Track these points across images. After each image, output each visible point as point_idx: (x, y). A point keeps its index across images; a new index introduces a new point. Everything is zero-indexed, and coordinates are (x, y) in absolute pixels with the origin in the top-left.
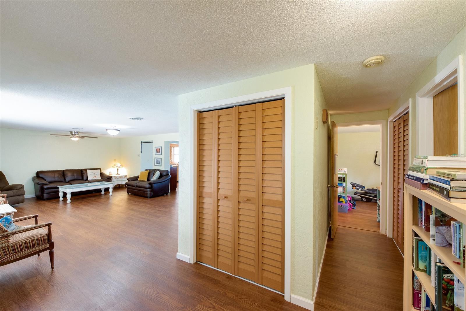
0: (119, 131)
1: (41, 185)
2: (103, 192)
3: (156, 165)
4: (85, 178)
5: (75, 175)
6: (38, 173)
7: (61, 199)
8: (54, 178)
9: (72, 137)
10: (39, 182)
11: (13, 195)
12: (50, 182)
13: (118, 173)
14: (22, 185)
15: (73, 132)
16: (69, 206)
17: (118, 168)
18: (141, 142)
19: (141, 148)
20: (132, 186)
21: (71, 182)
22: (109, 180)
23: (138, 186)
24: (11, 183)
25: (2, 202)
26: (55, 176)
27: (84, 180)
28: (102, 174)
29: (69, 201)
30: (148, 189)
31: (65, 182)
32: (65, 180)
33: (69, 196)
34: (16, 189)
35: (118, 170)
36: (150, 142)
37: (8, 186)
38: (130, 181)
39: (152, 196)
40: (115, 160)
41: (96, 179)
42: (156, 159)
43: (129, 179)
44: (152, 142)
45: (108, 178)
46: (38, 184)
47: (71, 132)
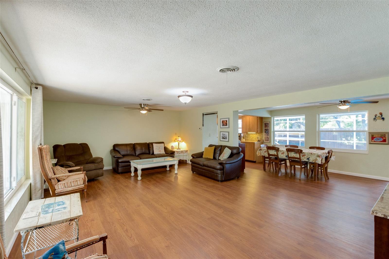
0: (192, 97)
1: (117, 158)
2: (168, 169)
3: (221, 139)
4: (151, 152)
5: (143, 148)
6: (115, 146)
7: (133, 174)
8: (126, 151)
9: (142, 110)
10: (115, 155)
11: (94, 169)
12: (124, 156)
13: (179, 148)
14: (102, 158)
15: (142, 104)
16: (139, 183)
17: (179, 142)
18: (203, 114)
19: (203, 120)
20: (199, 164)
21: (141, 156)
22: (172, 155)
23: (206, 165)
24: (94, 156)
25: (82, 180)
26: (127, 149)
27: (151, 154)
28: (165, 149)
29: (139, 178)
30: (219, 171)
31: (135, 156)
32: (135, 153)
33: (139, 172)
34: (97, 162)
35: (179, 144)
36: (214, 114)
37: (92, 158)
38: (195, 158)
39: (223, 179)
40: (176, 134)
41: (161, 153)
42: (221, 133)
43: (193, 156)
44: (216, 113)
45: (171, 153)
46: (114, 157)
47: (141, 105)
